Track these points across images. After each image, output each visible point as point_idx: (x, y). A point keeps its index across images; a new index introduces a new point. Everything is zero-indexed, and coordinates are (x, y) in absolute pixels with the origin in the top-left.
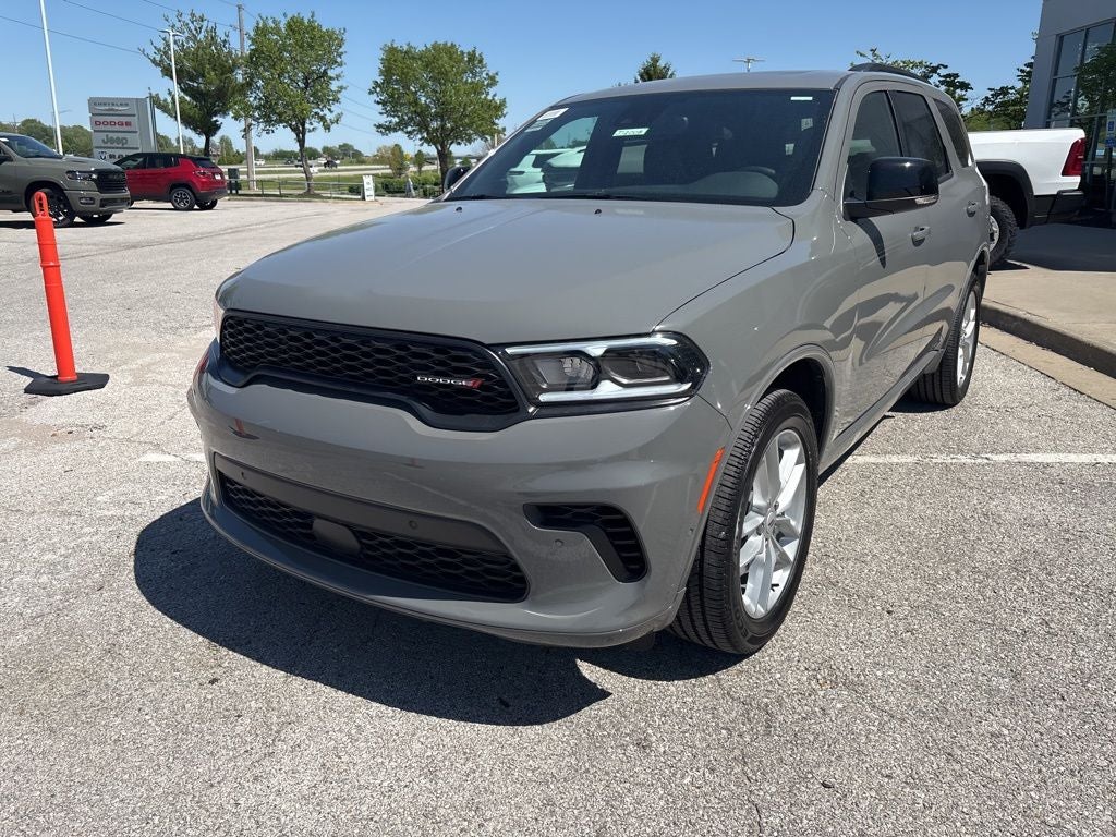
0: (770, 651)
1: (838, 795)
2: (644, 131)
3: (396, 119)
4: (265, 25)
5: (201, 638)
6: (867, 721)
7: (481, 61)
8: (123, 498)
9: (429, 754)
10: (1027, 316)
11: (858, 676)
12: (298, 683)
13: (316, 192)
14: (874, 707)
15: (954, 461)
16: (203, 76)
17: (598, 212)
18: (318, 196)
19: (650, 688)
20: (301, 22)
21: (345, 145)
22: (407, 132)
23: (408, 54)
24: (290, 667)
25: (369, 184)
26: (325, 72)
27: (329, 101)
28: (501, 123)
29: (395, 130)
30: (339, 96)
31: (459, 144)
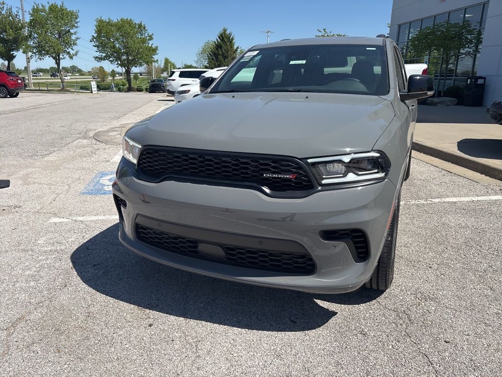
0: (392, 288)
1: (453, 345)
2: (304, 62)
3: (104, 55)
4: (38, 8)
5: (132, 306)
6: (447, 313)
7: (144, 28)
8: (51, 241)
9: (273, 348)
10: (417, 142)
11: (433, 295)
12: (193, 322)
13: (67, 89)
14: (447, 307)
15: (419, 202)
16: (6, 32)
17: (307, 97)
18: (68, 91)
19: (352, 308)
20: (57, 6)
21: (73, 66)
22: (110, 61)
23: (109, 24)
24: (185, 315)
25: (94, 85)
26: (69, 31)
27: (71, 44)
28: (155, 57)
29: (104, 60)
30: (77, 42)
31: (136, 67)
